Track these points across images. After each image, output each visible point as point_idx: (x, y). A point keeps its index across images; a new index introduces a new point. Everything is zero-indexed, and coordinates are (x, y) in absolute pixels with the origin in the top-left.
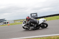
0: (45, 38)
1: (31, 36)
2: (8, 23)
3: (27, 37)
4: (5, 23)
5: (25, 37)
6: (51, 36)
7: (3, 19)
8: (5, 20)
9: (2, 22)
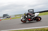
0: (40, 29)
1: (29, 28)
2: (10, 17)
3: (26, 28)
4: (8, 17)
5: (24, 28)
6: (45, 28)
7: (6, 14)
8: (8, 15)
9: (5, 17)
